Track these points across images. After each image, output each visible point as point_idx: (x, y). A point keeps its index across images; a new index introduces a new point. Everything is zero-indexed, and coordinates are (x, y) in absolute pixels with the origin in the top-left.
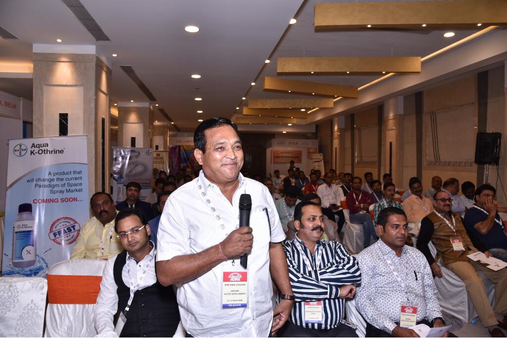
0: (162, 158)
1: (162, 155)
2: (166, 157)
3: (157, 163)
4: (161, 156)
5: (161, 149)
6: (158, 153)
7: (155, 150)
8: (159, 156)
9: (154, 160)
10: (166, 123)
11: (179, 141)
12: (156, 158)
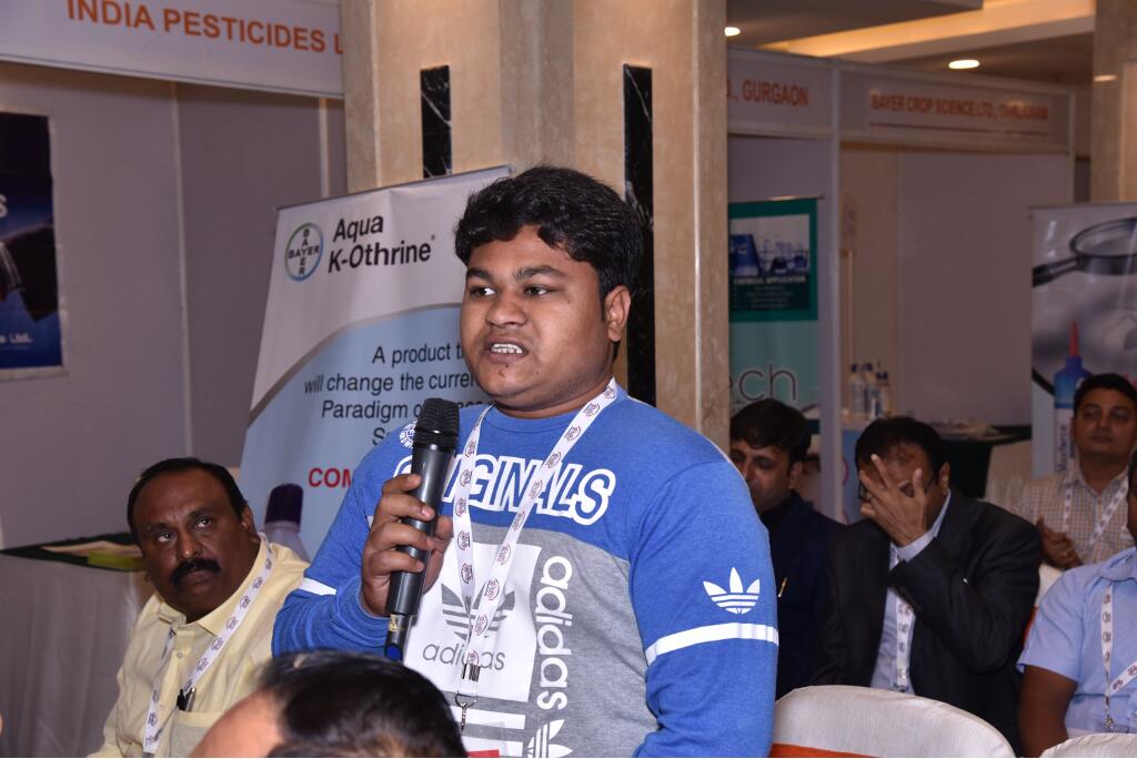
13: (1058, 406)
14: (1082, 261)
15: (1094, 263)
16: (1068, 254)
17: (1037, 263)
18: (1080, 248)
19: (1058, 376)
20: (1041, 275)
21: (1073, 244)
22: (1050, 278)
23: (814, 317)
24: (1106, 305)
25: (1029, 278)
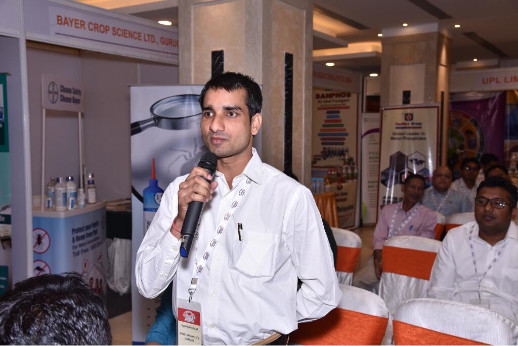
0: (419, 126)
1: (419, 115)
2: (429, 121)
3: (404, 138)
4: (415, 121)
5: (417, 99)
6: (409, 111)
7: (400, 103)
8: (412, 119)
9: (398, 131)
10: (433, 27)
11: (491, 80)
12: (403, 126)
13: (145, 209)
14: (157, 120)
15: (163, 121)
16: (149, 116)
17: (133, 121)
18: (155, 112)
19: (145, 191)
20: (136, 128)
21: (152, 109)
22: (139, 131)
23: (7, 150)
24: (170, 148)
25: (128, 130)
